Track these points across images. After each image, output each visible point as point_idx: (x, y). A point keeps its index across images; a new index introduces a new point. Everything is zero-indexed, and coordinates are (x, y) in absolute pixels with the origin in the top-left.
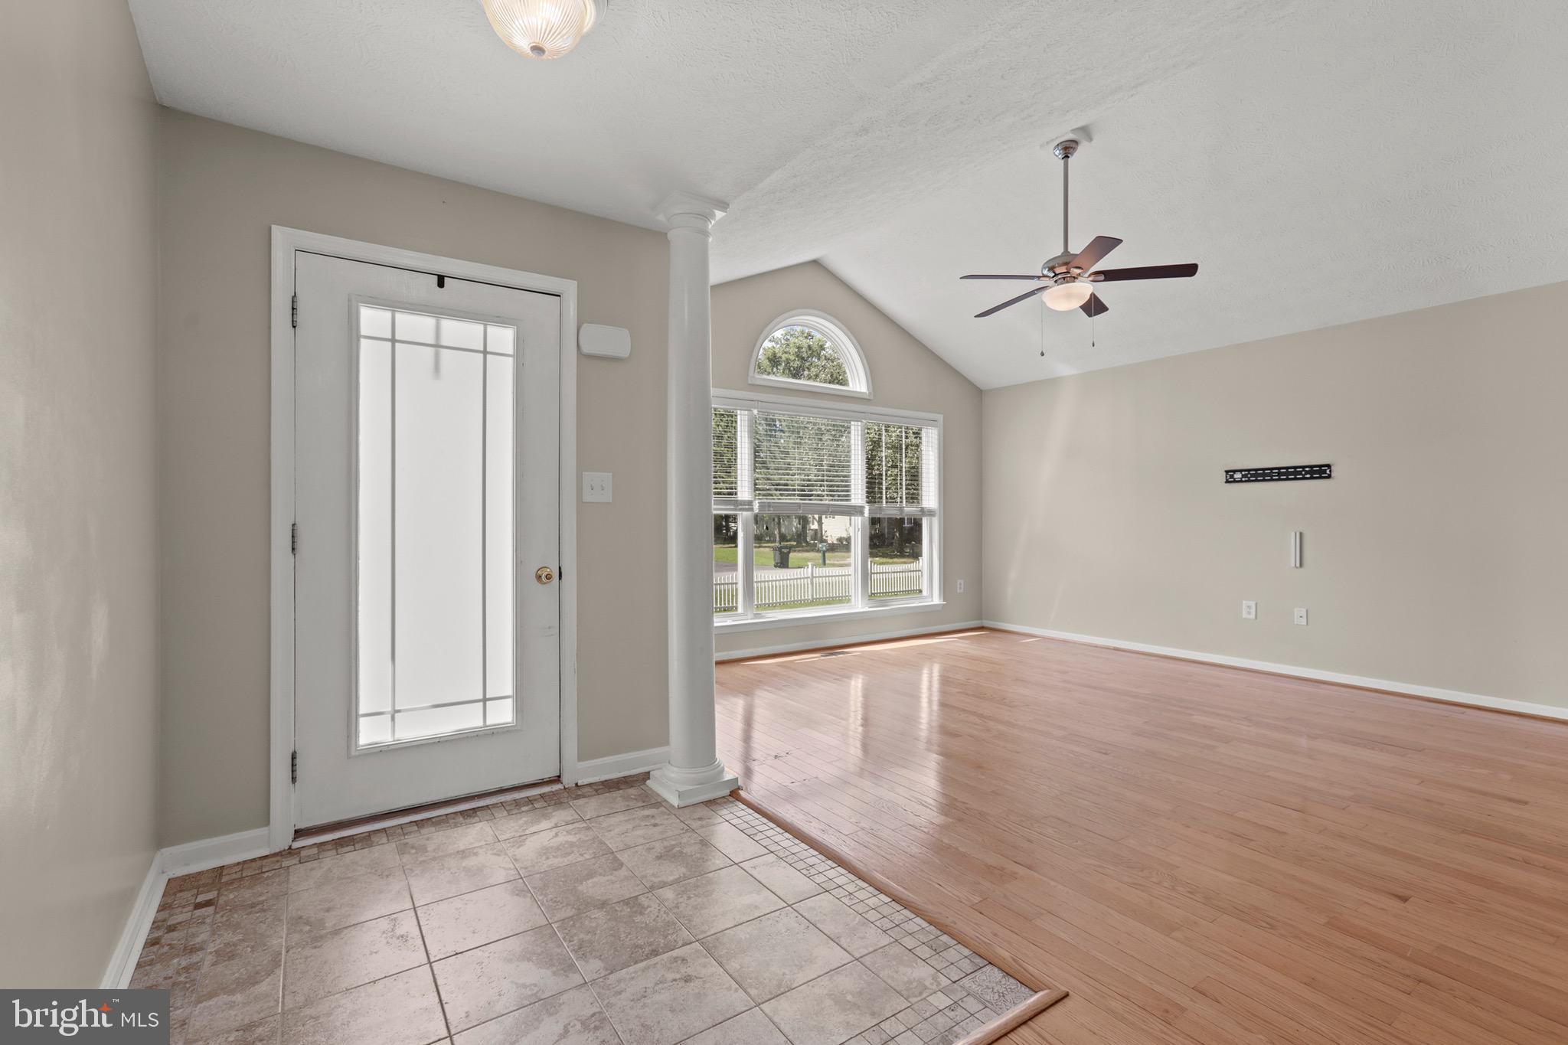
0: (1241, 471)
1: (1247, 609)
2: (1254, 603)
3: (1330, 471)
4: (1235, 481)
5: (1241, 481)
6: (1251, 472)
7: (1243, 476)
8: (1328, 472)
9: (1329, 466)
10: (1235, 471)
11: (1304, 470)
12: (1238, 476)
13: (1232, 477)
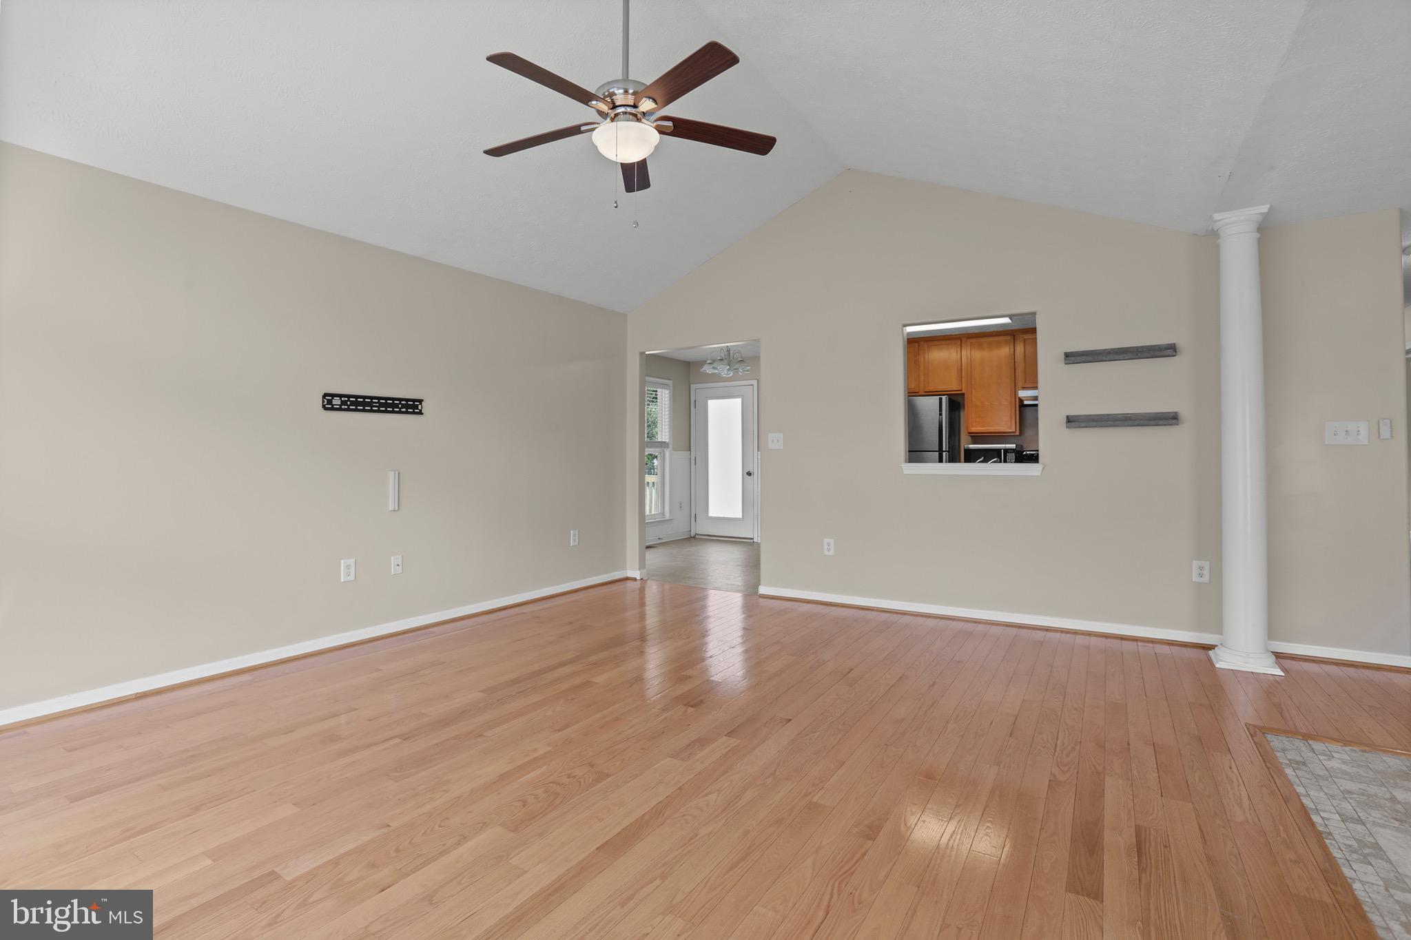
0: (341, 396)
1: (346, 570)
2: (353, 560)
3: (422, 407)
4: (333, 409)
5: (340, 409)
6: (351, 399)
7: (343, 403)
8: (420, 407)
9: (421, 401)
10: (333, 396)
11: (400, 403)
12: (337, 401)
13: (330, 402)
